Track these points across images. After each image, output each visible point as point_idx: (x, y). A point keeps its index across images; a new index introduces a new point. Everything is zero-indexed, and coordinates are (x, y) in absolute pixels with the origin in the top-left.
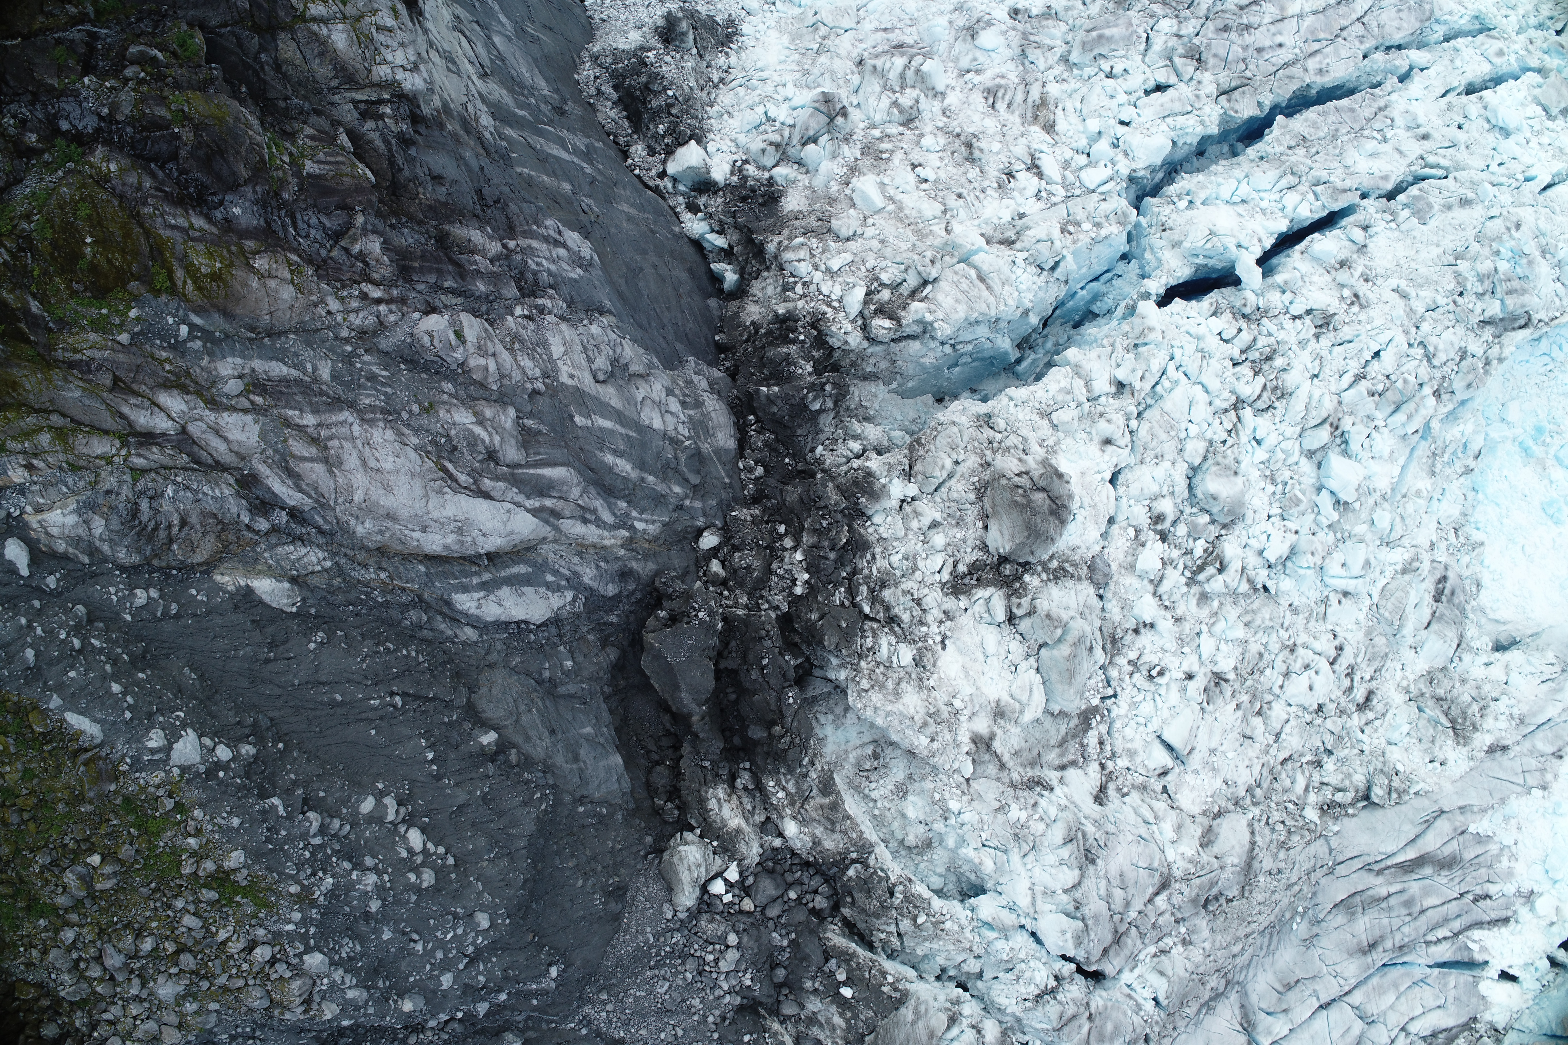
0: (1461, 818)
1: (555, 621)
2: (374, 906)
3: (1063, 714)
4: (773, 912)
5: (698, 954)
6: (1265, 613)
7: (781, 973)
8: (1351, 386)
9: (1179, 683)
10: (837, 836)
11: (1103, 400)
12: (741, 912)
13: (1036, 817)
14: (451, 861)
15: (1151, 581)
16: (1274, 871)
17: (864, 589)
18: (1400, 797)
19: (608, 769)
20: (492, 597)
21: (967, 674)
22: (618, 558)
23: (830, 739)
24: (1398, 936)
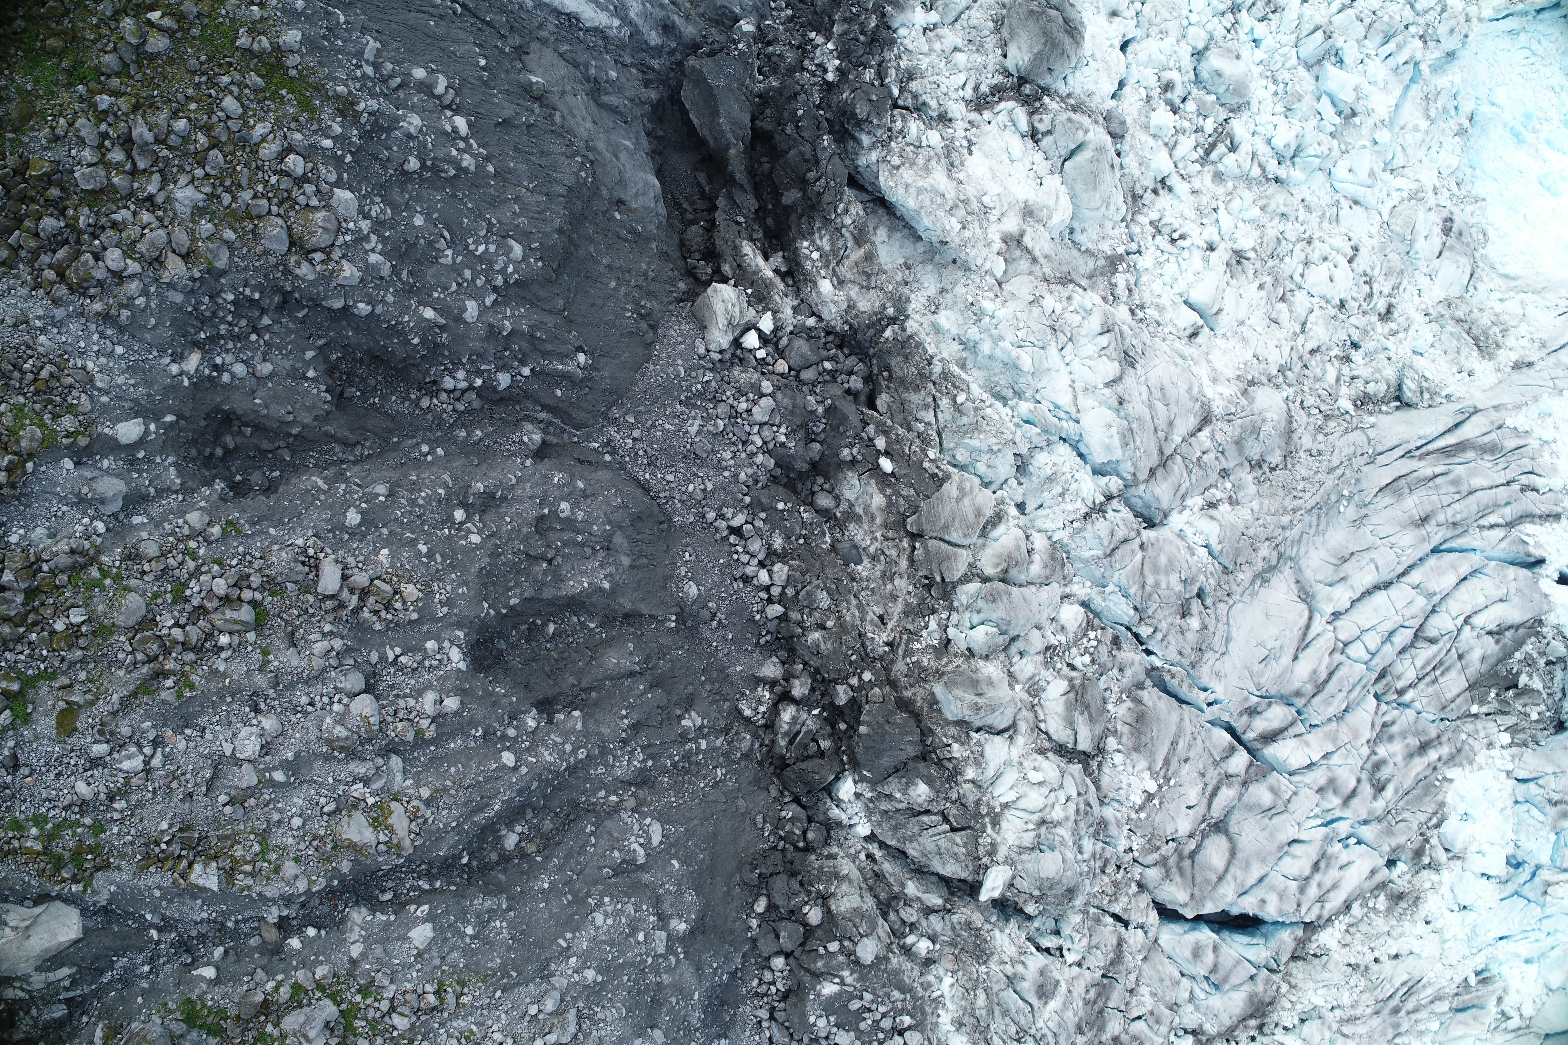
0: (1496, 415)
1: (601, 34)
2: (413, 164)
3: (1090, 252)
4: (808, 375)
5: (730, 401)
6: (1278, 199)
7: (816, 446)
8: (1339, 11)
9: (1202, 253)
10: (873, 293)
12: (776, 372)
13: (1071, 308)
14: (491, 169)
15: (1166, 144)
16: (1315, 453)
17: (893, 72)
18: (1432, 398)
19: (646, 183)
21: (994, 176)
24: (1450, 511)
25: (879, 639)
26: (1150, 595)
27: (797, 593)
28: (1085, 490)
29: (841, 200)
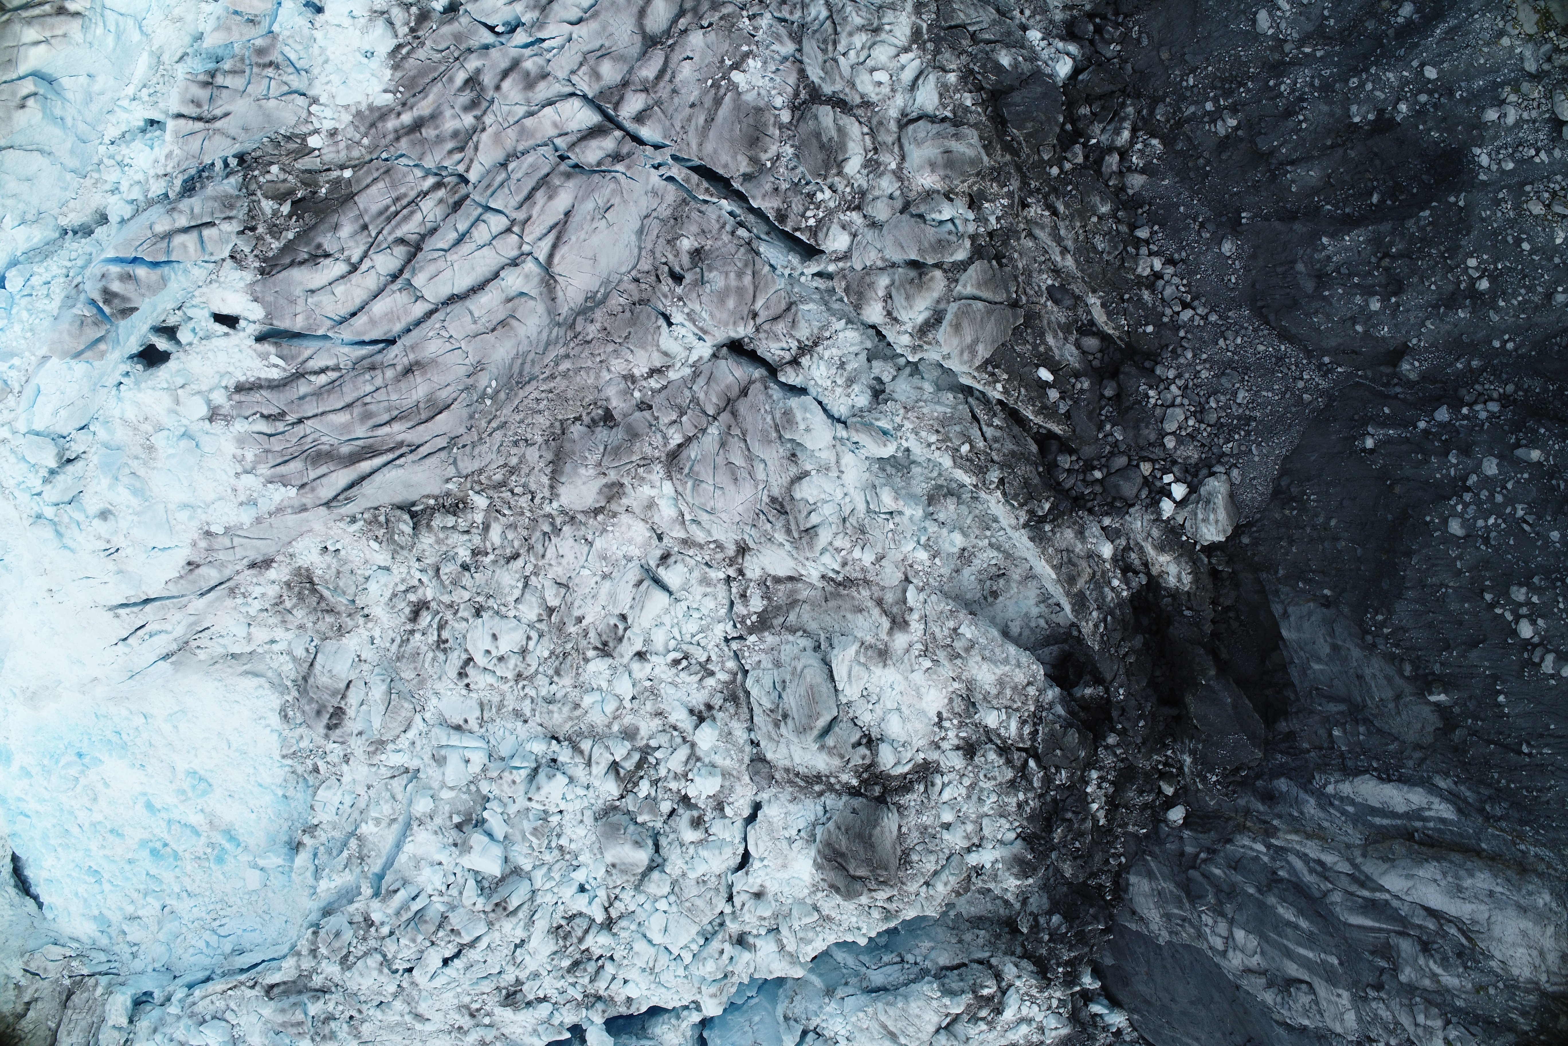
0: (304, 500)
1: (1350, 772)
3: (793, 631)
4: (1122, 461)
5: (1203, 426)
6: (557, 718)
8: (478, 938)
9: (653, 649)
10: (1064, 546)
11: (763, 932)
12: (1153, 461)
13: (843, 553)
14: (1489, 597)
15: (699, 760)
16: (522, 445)
17: (1036, 784)
18: (375, 518)
19: (1299, 629)
20: (1414, 807)
21: (917, 690)
22: (1280, 816)
23: (1032, 602)
24: (379, 382)
25: (1035, 210)
26: (746, 265)
27: (1125, 248)
28: (823, 368)
29: (1102, 636)
